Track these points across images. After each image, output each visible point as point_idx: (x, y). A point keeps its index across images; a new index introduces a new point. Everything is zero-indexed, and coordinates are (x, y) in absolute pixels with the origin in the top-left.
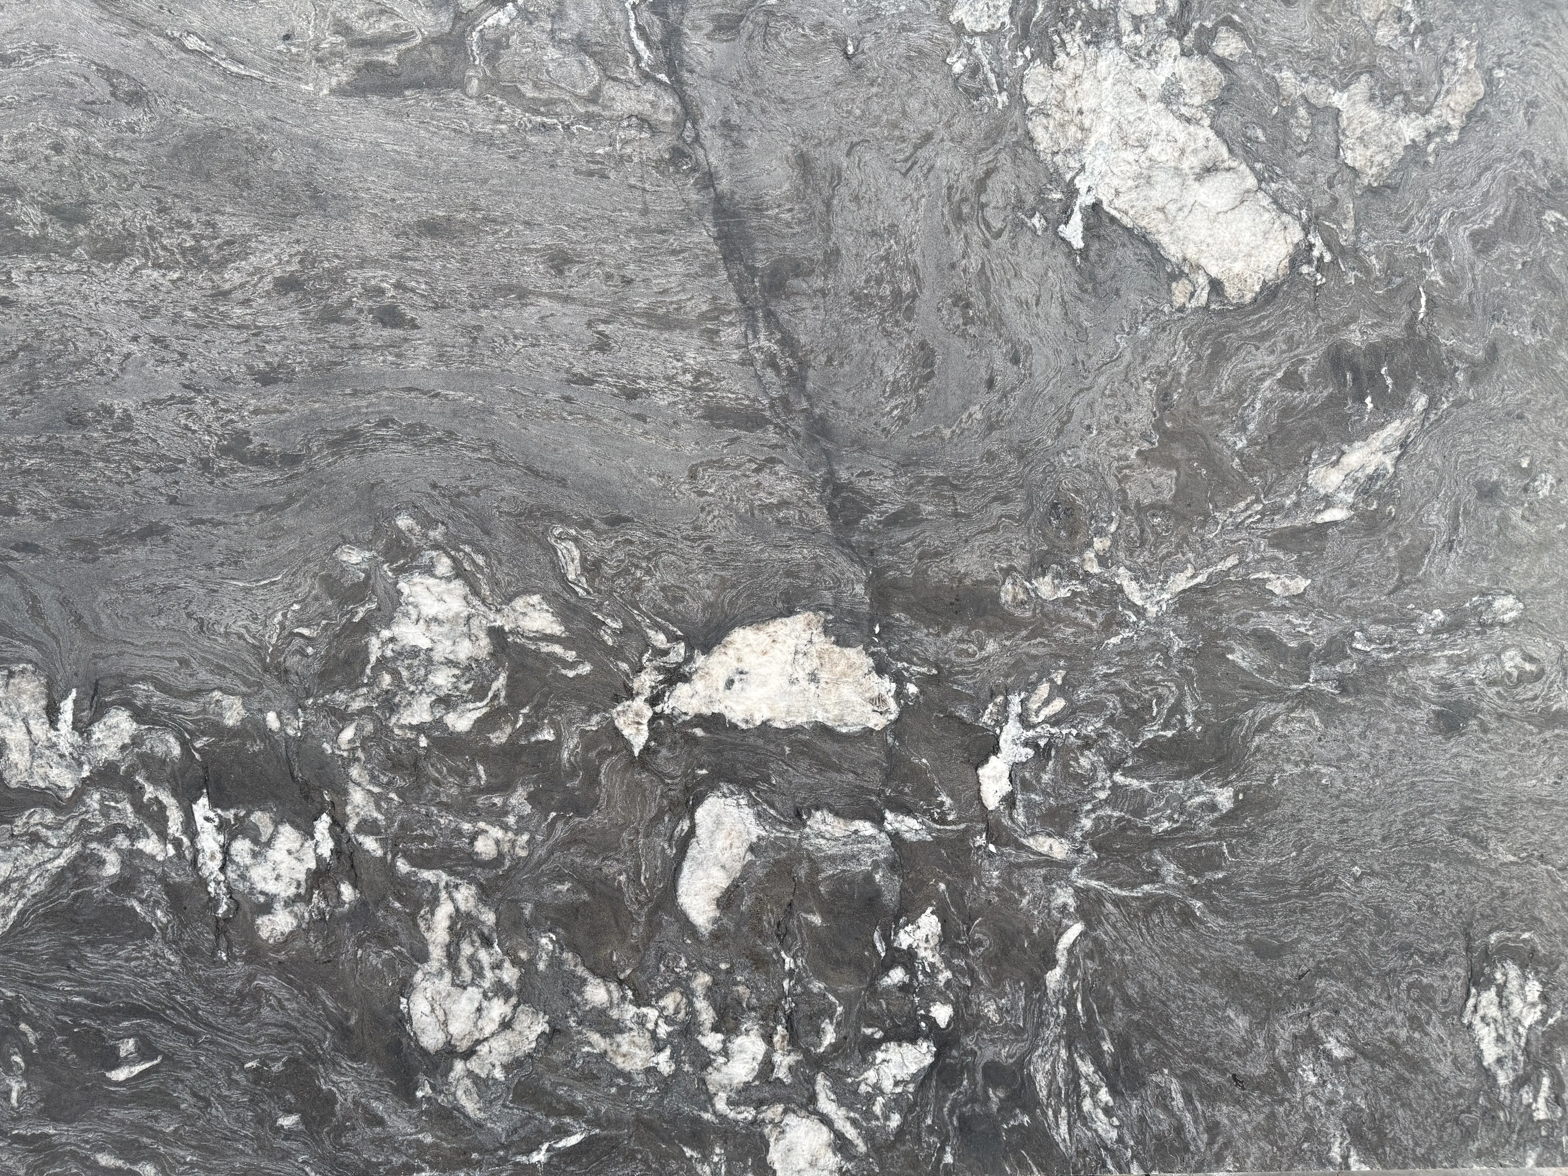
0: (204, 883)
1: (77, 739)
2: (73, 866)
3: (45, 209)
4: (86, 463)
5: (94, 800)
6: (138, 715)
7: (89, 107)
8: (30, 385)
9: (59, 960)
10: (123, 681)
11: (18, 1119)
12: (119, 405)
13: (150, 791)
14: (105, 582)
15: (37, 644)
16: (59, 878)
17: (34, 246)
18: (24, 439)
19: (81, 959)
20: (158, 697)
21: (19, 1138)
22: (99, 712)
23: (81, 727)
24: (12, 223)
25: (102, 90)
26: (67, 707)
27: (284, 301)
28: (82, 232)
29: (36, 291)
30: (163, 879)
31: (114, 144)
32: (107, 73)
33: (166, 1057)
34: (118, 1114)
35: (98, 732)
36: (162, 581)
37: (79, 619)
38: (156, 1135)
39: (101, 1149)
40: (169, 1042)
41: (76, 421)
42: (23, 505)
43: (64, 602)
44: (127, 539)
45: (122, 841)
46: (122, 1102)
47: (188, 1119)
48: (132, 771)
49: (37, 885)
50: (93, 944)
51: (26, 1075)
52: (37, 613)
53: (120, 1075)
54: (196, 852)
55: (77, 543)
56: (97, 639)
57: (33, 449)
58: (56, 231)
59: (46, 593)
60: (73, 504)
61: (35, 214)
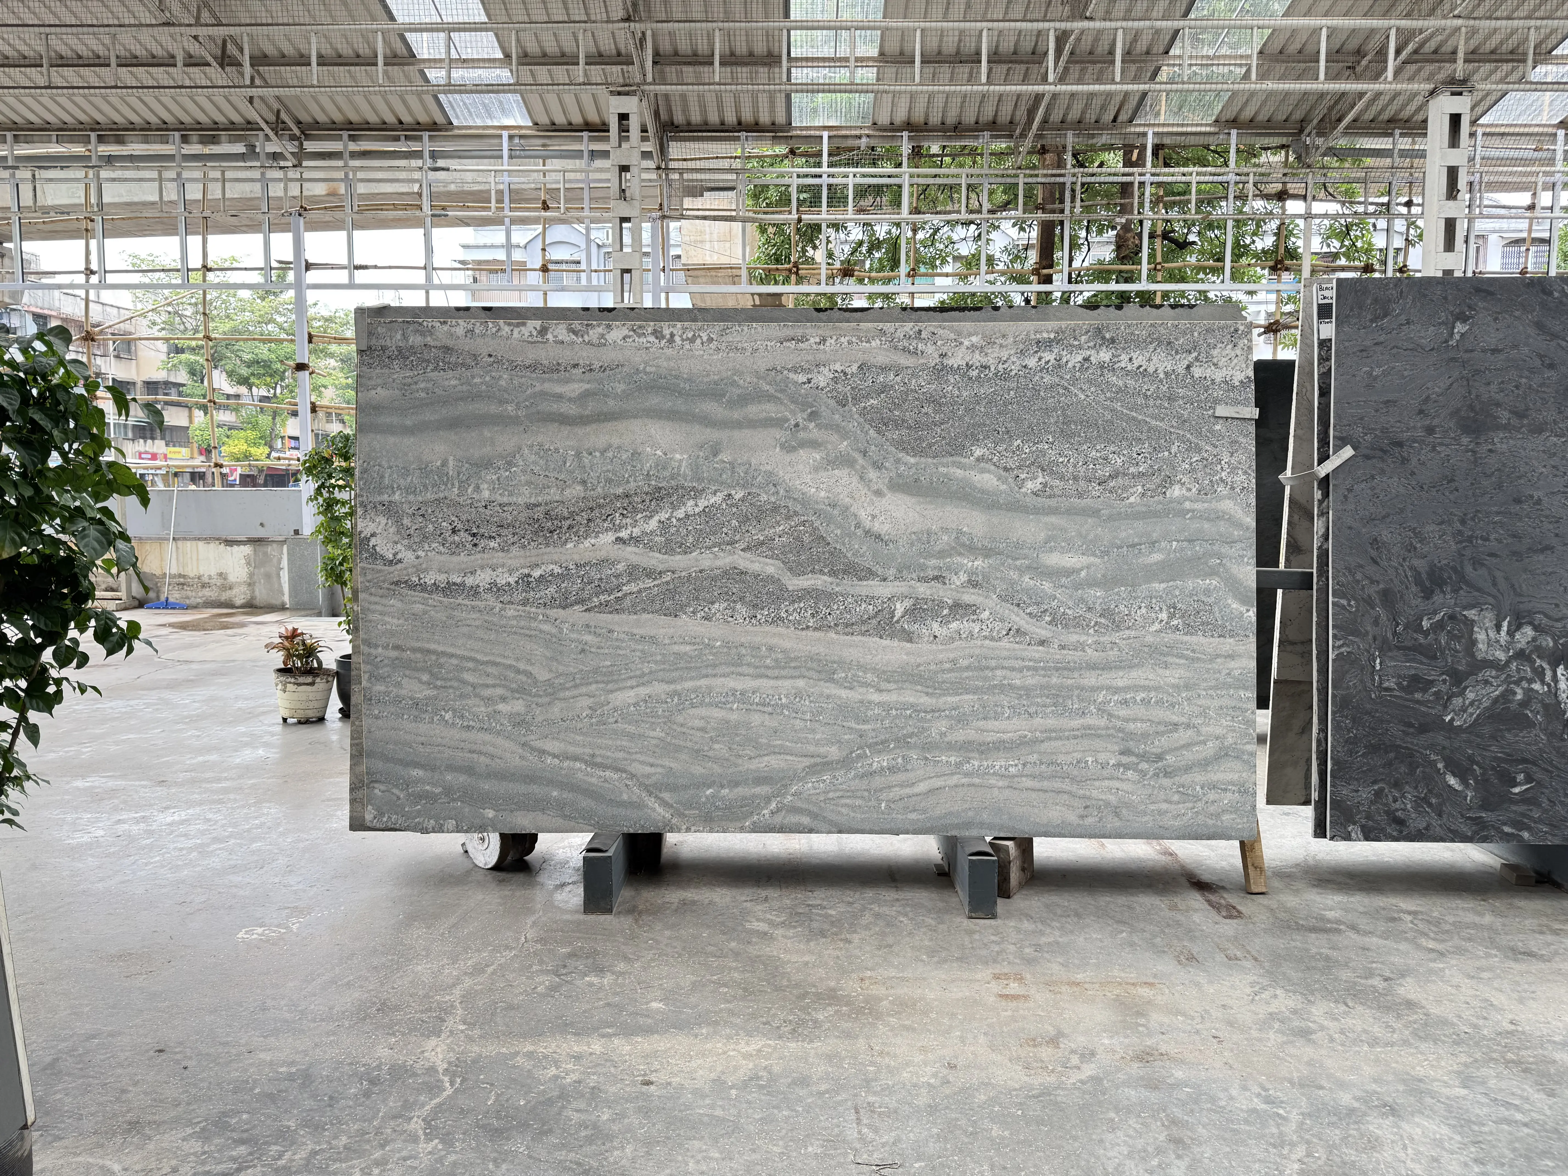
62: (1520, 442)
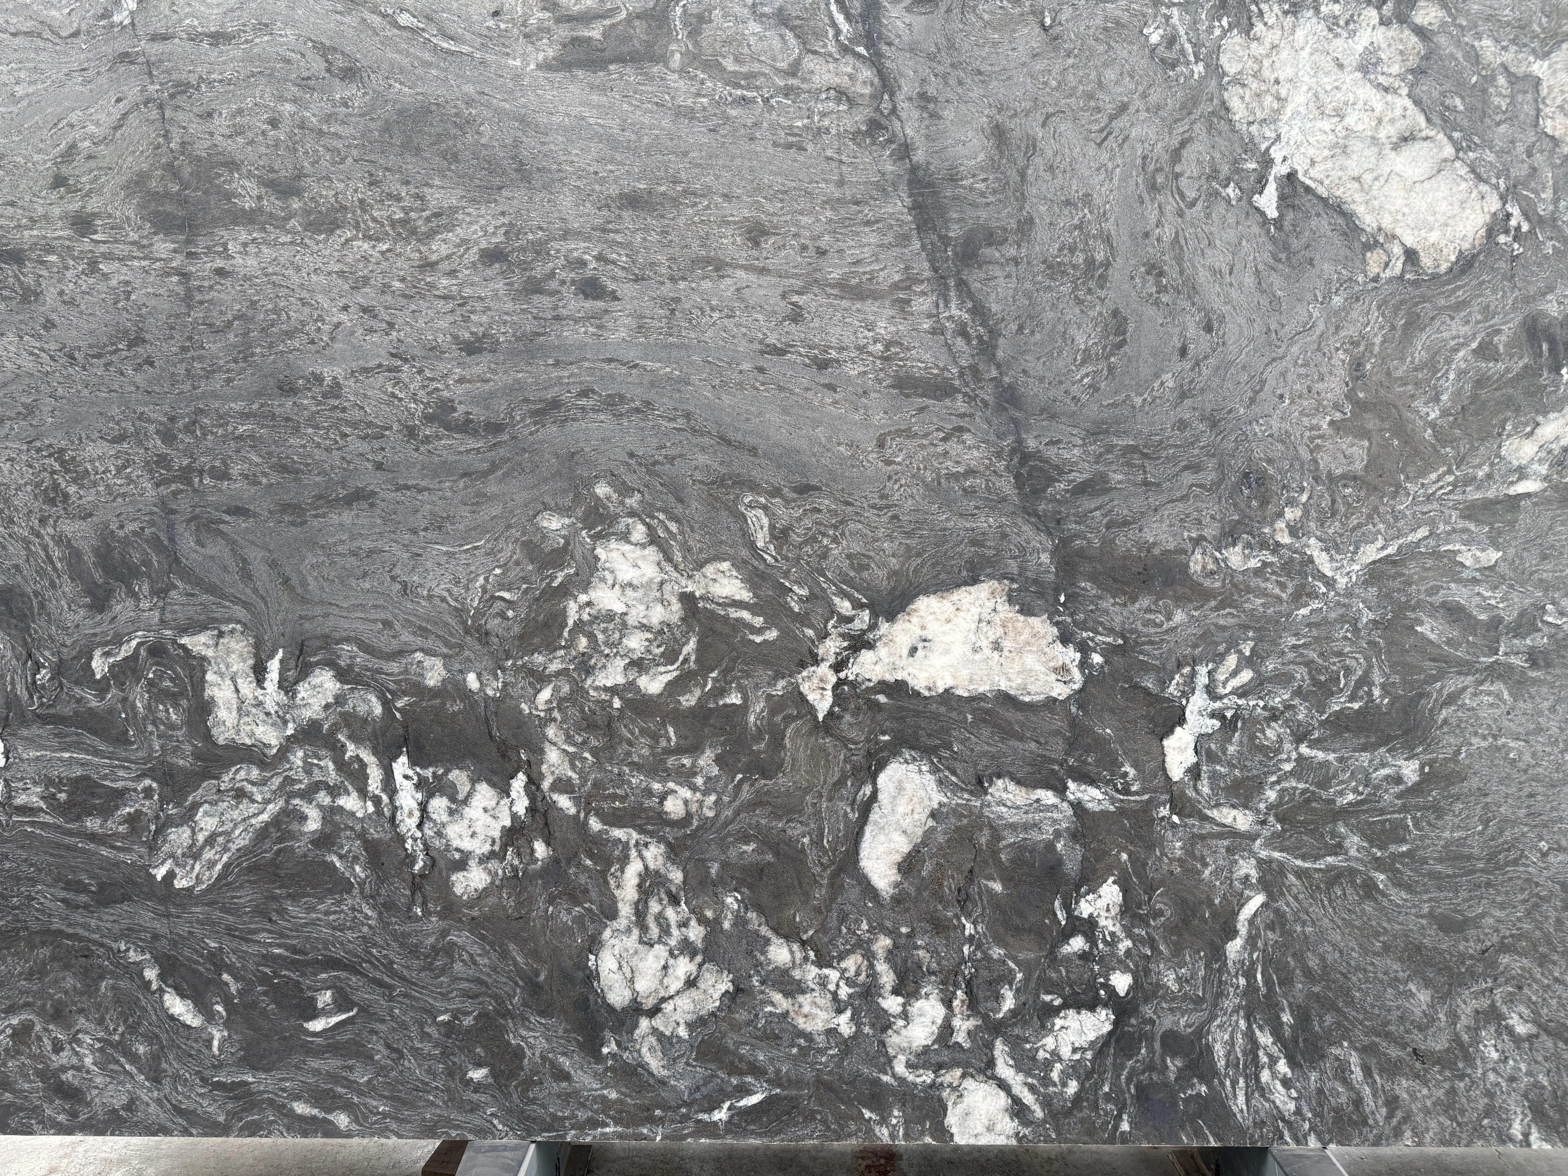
0: (402, 839)
1: (282, 697)
2: (275, 822)
3: (263, 183)
4: (296, 430)
5: (297, 757)
6: (342, 675)
7: (305, 83)
8: (244, 353)
9: (261, 912)
10: (328, 641)
11: (218, 1067)
12: (328, 373)
13: (351, 750)
14: (313, 545)
15: (246, 605)
16: (263, 833)
17: (249, 218)
18: (237, 406)
19: (283, 912)
20: (361, 658)
21: (220, 1086)
22: (305, 672)
23: (287, 686)
24: (229, 196)
25: (318, 65)
26: (274, 666)
27: (489, 272)
28: (296, 204)
29: (252, 262)
30: (362, 835)
31: (328, 118)
32: (323, 50)
33: (362, 1009)
34: (314, 1063)
35: (303, 691)
36: (367, 545)
37: (286, 581)
38: (350, 1085)
39: (297, 1098)
40: (365, 994)
41: (287, 389)
42: (235, 470)
43: (273, 564)
44: (336, 503)
45: (323, 798)
46: (318, 1052)
47: (382, 1070)
48: (335, 729)
49: (241, 840)
50: (294, 898)
51: (228, 1024)
52: (247, 575)
53: (317, 1025)
54: (395, 809)
55: (285, 508)
56: (304, 600)
57: (245, 416)
58: (271, 204)
59: (255, 556)
60: (283, 468)
61: (251, 187)
62: (286, 254)
